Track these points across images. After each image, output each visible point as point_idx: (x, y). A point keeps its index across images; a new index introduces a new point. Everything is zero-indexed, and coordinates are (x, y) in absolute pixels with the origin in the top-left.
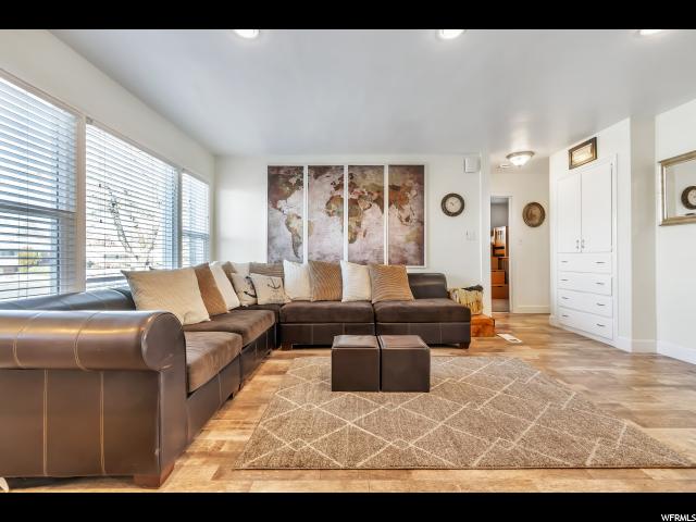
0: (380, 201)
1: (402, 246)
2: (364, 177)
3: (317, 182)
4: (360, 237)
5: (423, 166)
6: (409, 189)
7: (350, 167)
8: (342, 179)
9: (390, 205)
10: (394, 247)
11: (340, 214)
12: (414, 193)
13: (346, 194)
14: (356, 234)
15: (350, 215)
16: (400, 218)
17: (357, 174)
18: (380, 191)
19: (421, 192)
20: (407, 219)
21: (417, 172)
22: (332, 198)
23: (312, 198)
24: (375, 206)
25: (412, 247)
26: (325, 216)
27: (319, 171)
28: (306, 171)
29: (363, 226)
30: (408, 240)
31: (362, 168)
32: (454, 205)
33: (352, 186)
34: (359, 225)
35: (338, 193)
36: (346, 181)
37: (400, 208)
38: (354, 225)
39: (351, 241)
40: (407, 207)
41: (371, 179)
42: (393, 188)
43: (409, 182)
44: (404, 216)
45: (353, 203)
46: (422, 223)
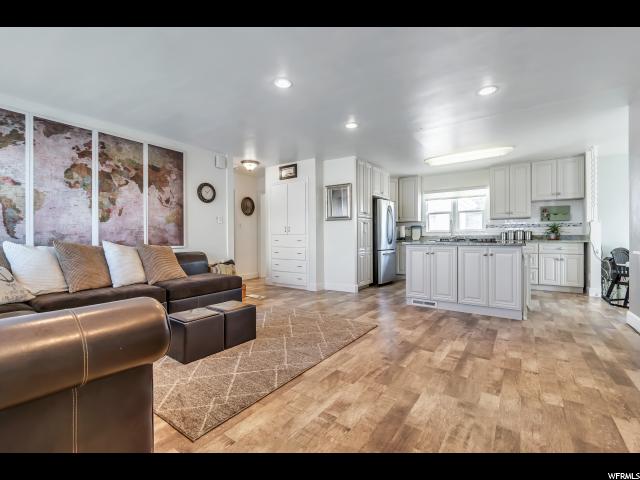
0: (138, 179)
1: (162, 227)
2: (119, 150)
3: (50, 141)
4: (114, 215)
5: (181, 154)
6: (169, 173)
7: (101, 135)
8: (89, 145)
9: (150, 185)
10: (155, 228)
11: (87, 187)
12: (174, 177)
13: (95, 165)
14: (109, 211)
15: (101, 189)
16: (160, 200)
17: (110, 145)
18: (139, 168)
19: (181, 176)
20: (167, 201)
21: (177, 157)
22: (74, 166)
23: (41, 161)
24: (133, 183)
25: (172, 228)
26: (61, 186)
27: (52, 129)
28: (29, 124)
29: (120, 201)
30: (169, 222)
31: (117, 140)
32: (207, 193)
33: (104, 157)
34: (113, 202)
35: (84, 161)
36: (95, 150)
37: (160, 189)
38: (106, 202)
39: (103, 219)
40: (166, 189)
41: (127, 154)
42: (152, 168)
43: (169, 166)
44: (164, 198)
45: (105, 177)
46: (181, 206)
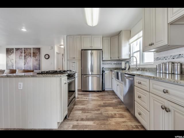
0: (31, 56)
1: (36, 66)
2: (27, 50)
3: (17, 52)
4: (26, 64)
5: (40, 48)
6: (37, 53)
7: (24, 48)
8: (22, 51)
9: (33, 57)
10: (34, 66)
11: (22, 59)
12: (38, 54)
13: (23, 54)
14: (25, 63)
15: (24, 59)
16: (35, 60)
17: (26, 50)
18: (31, 54)
19: (40, 54)
20: (37, 60)
21: (39, 49)
22: (20, 55)
23: (16, 55)
24: (30, 57)
25: (38, 66)
26: (18, 59)
27: (17, 49)
28: (14, 49)
29: (27, 62)
30: (37, 65)
31: (27, 49)
33: (25, 53)
34: (26, 61)
35: (22, 54)
36: (23, 52)
37: (35, 57)
38: (25, 61)
39: (24, 65)
40: (37, 57)
41: (29, 51)
42: (34, 53)
43: (37, 52)
45: (25, 56)
46: (40, 61)
